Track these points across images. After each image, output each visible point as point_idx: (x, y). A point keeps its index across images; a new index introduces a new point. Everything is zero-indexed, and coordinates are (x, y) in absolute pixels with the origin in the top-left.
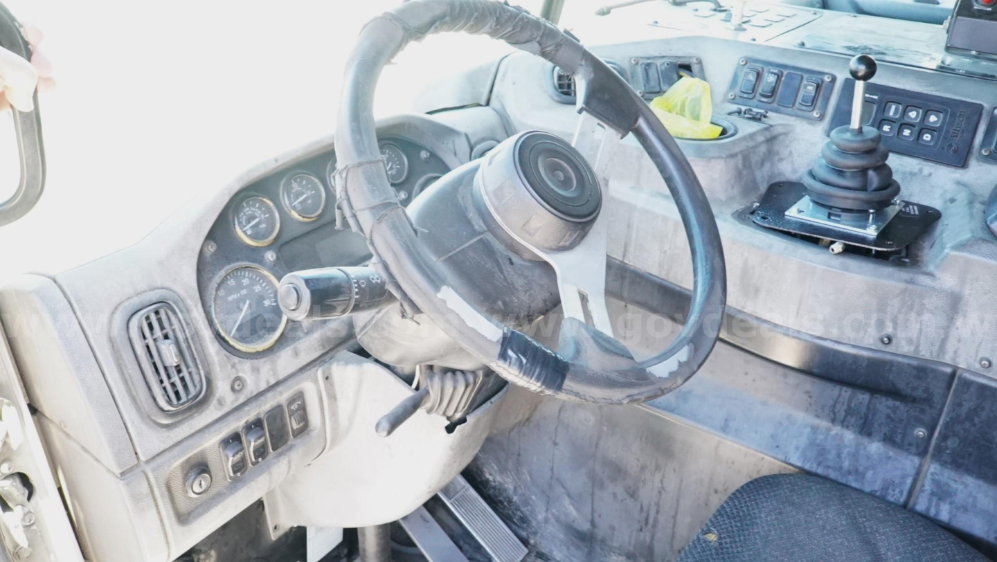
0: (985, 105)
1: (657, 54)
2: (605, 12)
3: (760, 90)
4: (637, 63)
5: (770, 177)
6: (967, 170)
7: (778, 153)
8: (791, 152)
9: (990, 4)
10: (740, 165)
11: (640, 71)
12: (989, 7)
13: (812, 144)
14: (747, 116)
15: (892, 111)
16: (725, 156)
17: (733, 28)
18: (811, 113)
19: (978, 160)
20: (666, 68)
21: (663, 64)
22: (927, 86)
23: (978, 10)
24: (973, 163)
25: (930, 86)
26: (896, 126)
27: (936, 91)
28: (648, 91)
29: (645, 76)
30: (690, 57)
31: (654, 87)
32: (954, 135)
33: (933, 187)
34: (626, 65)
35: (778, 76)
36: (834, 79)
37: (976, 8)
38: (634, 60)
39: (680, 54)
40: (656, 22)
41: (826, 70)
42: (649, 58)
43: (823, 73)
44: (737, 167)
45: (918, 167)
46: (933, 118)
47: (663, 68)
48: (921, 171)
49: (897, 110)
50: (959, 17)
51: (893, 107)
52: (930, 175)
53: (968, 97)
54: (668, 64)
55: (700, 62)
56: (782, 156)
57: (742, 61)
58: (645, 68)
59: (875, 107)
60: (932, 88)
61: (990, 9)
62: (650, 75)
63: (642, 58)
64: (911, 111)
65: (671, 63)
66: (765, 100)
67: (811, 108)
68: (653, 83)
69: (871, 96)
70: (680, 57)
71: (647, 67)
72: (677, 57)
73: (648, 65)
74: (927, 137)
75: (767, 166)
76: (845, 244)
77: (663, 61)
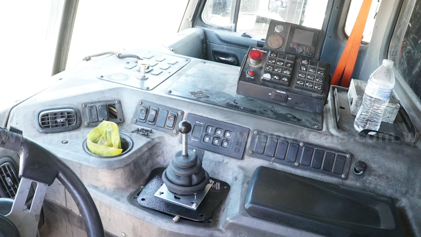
0: (250, 128)
1: (97, 100)
2: (88, 59)
3: (148, 119)
4: (86, 106)
5: (151, 167)
6: (243, 160)
7: (156, 153)
8: (163, 151)
9: (253, 75)
10: (132, 168)
11: (87, 110)
12: (253, 77)
13: (173, 147)
14: (141, 133)
15: (210, 130)
16: (123, 166)
17: (140, 78)
18: (172, 131)
19: (248, 155)
20: (101, 108)
21: (100, 106)
22: (225, 118)
23: (248, 78)
24: (246, 157)
25: (227, 118)
26: (212, 138)
27: (229, 121)
28: (91, 122)
29: (90, 113)
30: (115, 100)
31: (95, 119)
32: (237, 143)
33: (229, 169)
34: (80, 107)
35: (156, 111)
36: (183, 113)
37: (247, 76)
38: (84, 105)
39: (109, 99)
40: (102, 77)
41: (179, 108)
42: (92, 103)
43: (178, 110)
44: (131, 170)
45: (222, 159)
46: (228, 134)
47: (99, 108)
48: (223, 160)
49: (212, 130)
50: (240, 81)
51: (210, 128)
52: (227, 163)
53: (243, 124)
54: (102, 106)
55: (120, 102)
56: (158, 154)
57: (140, 103)
58: (90, 109)
59: (202, 128)
60: (227, 119)
61: (253, 78)
62: (93, 113)
63: (88, 103)
64: (219, 130)
65: (104, 105)
66: (151, 123)
67: (173, 128)
68: (94, 117)
69: (200, 123)
70: (109, 101)
71: (91, 109)
72: (107, 101)
73: (92, 107)
74: (226, 144)
75: (150, 162)
76: (180, 217)
77: (99, 104)
